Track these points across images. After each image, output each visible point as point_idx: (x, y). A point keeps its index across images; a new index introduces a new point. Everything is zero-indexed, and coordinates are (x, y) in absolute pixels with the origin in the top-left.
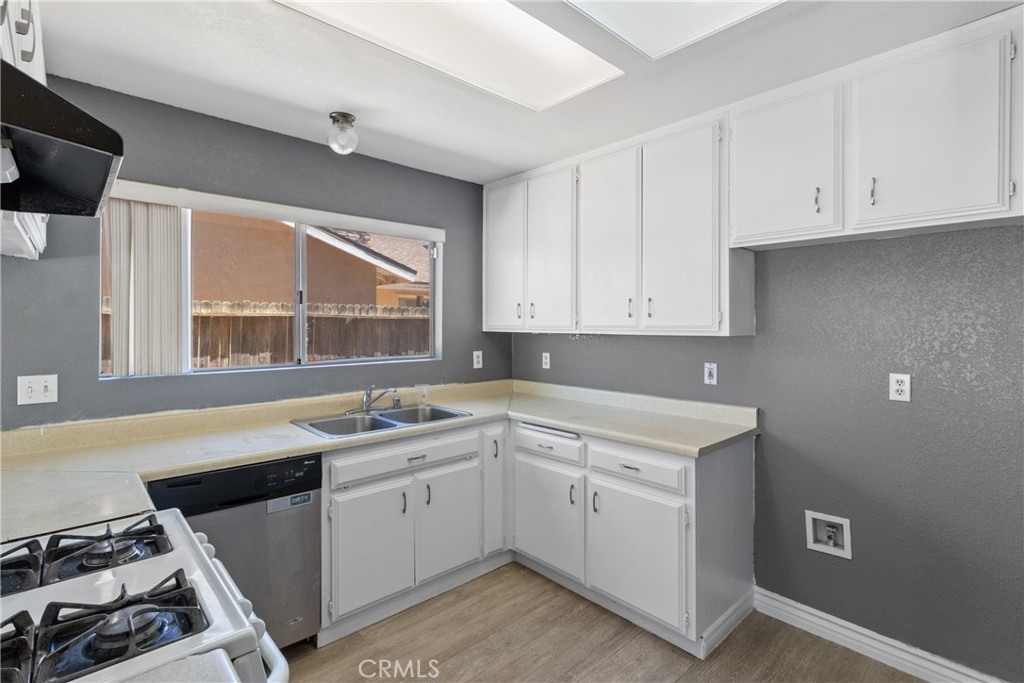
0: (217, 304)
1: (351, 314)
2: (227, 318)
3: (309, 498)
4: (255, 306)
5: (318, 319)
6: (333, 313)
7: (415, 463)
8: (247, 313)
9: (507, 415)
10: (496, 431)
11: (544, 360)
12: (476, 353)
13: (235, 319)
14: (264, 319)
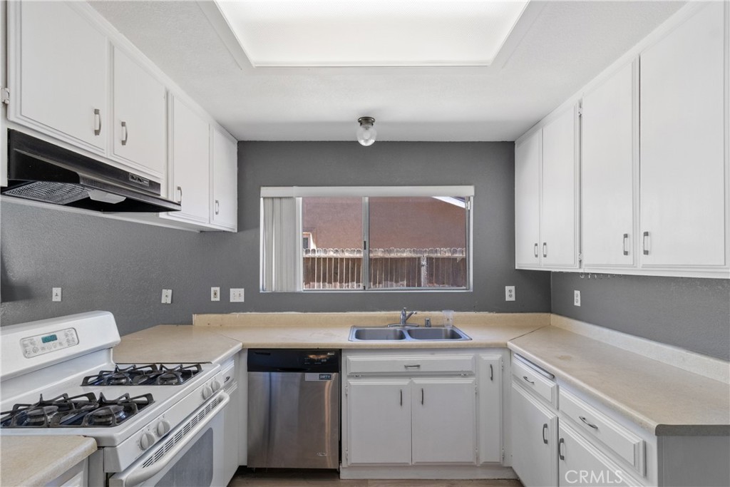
0: (376, 251)
1: (461, 255)
2: (382, 259)
3: (331, 377)
4: (397, 251)
5: (437, 259)
6: (448, 255)
7: (410, 369)
8: (393, 255)
9: (506, 345)
10: (494, 357)
11: (575, 298)
12: (507, 288)
13: (386, 259)
14: (403, 259)
